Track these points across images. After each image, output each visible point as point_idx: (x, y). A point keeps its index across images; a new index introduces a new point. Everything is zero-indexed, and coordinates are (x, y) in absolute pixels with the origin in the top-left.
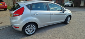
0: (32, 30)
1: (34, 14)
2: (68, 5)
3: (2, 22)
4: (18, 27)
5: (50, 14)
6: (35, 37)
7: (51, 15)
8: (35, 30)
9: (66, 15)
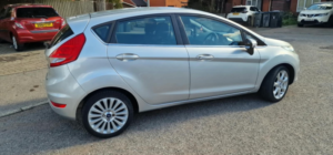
0: (112, 119)
1: (122, 59)
2: (313, 18)
3: (36, 87)
4: (64, 106)
5: (189, 59)
6: (123, 146)
7: (192, 63)
8: (125, 119)
9: (262, 65)
